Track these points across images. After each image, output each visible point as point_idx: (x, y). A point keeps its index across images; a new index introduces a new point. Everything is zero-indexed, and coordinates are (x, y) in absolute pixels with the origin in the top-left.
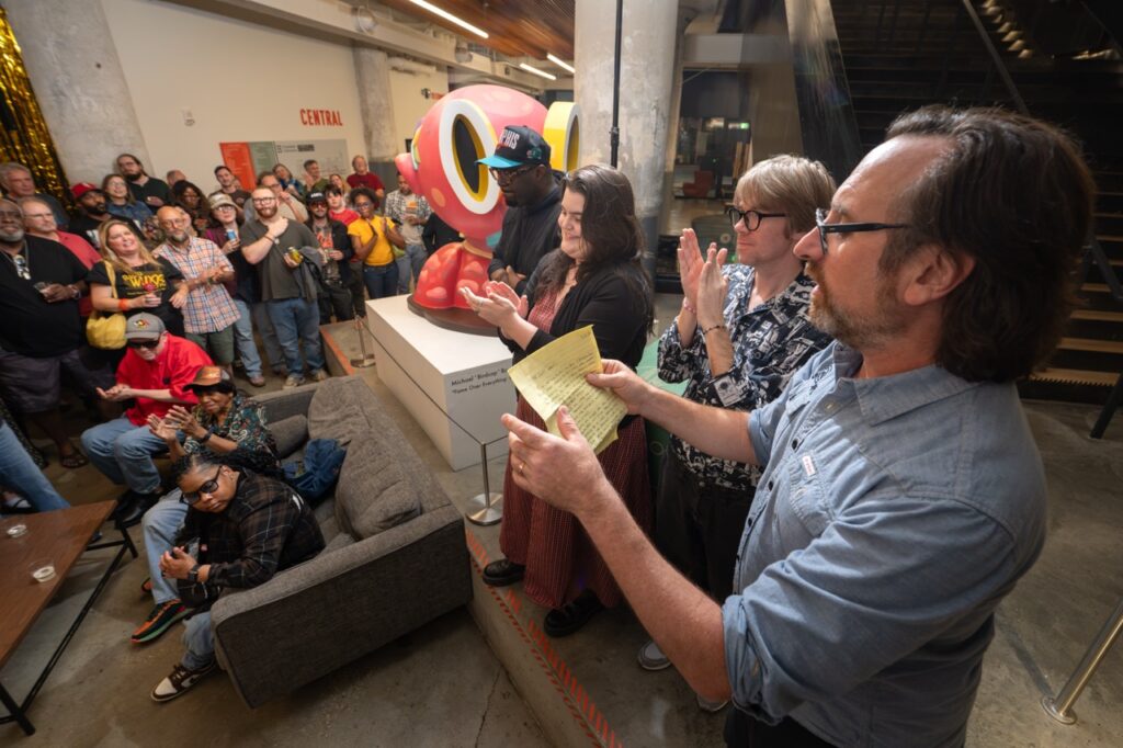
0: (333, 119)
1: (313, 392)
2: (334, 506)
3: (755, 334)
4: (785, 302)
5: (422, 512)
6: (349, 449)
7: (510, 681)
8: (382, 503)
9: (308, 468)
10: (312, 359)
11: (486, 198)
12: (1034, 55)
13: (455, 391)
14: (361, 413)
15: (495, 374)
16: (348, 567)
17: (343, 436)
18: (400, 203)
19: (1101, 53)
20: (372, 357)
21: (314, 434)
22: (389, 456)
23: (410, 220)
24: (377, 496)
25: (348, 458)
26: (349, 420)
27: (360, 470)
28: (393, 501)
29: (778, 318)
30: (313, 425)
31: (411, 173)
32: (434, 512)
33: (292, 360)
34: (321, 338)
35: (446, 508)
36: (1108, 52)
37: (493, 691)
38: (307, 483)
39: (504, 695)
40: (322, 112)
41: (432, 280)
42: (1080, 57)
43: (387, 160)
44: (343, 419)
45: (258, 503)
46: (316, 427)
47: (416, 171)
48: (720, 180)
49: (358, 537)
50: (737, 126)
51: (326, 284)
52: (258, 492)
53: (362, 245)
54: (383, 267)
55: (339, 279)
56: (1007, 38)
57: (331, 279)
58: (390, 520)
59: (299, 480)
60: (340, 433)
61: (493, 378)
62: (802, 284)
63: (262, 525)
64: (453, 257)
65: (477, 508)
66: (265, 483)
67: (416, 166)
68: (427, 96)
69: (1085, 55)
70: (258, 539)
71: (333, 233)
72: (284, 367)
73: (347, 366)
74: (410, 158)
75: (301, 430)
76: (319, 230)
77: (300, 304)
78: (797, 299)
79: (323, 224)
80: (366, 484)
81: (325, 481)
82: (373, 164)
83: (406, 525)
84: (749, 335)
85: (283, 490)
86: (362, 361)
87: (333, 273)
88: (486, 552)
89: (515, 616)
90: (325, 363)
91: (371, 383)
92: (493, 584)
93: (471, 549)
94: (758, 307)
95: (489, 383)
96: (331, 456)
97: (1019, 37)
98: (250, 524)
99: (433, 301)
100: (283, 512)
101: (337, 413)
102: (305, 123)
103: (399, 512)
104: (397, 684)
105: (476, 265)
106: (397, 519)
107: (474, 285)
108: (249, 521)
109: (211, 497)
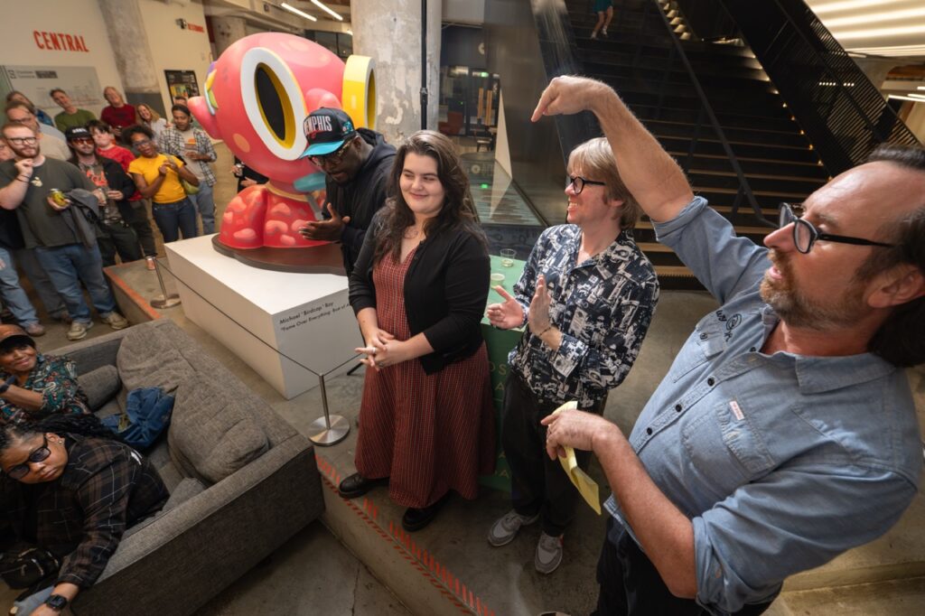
0: (76, 44)
1: (119, 340)
2: (168, 451)
3: (584, 286)
4: (607, 259)
5: (271, 446)
6: (179, 396)
7: (370, 573)
8: (228, 443)
9: (133, 419)
10: (100, 302)
11: (294, 145)
12: (691, 37)
13: (284, 329)
14: (180, 357)
15: (319, 309)
16: (207, 512)
17: (167, 382)
18: (177, 139)
19: (732, 41)
20: (176, 296)
21: (131, 383)
22: (224, 397)
23: (191, 156)
24: (220, 438)
25: (177, 403)
26: (169, 365)
27: (195, 415)
28: (241, 440)
29: (602, 272)
30: (126, 374)
31: (207, 117)
32: (283, 444)
33: (75, 305)
34: (108, 280)
35: (295, 439)
36: (737, 40)
37: (356, 586)
38: (135, 434)
39: (367, 587)
40: (61, 35)
41: (239, 222)
42: (720, 42)
43: (146, 91)
44: (162, 366)
45: (97, 465)
46: (132, 377)
47: (213, 116)
48: (468, 121)
49: (208, 482)
50: (478, 74)
51: (104, 224)
52: (93, 454)
53: (147, 183)
54: (173, 204)
55: (119, 219)
56: (673, 22)
57: (110, 219)
58: (240, 459)
59: (126, 433)
60: (162, 380)
61: (318, 313)
62: (621, 244)
63: (107, 489)
64: (258, 199)
65: (318, 430)
66: (99, 444)
67: (213, 111)
68: (183, 27)
69: (723, 41)
70: (104, 503)
71: (105, 171)
72: (66, 313)
73: (148, 309)
74: (204, 101)
75: (113, 382)
76: (87, 168)
77: (76, 250)
78: (617, 257)
79: (92, 161)
80: (206, 427)
81: (155, 429)
82: (130, 94)
83: (259, 461)
84: (580, 287)
85: (121, 449)
86: (163, 302)
87: (113, 214)
88: (338, 470)
89: (375, 521)
90: (116, 306)
91: (180, 323)
92: (347, 497)
93: (321, 469)
94: (586, 262)
95: (315, 318)
96: (158, 404)
97: (682, 23)
98: (91, 489)
99: (242, 242)
100: (125, 469)
101: (154, 359)
102: (41, 47)
103: (250, 450)
104: (265, 602)
105: (283, 207)
106: (248, 457)
107: (283, 226)
108: (88, 487)
109: (43, 465)
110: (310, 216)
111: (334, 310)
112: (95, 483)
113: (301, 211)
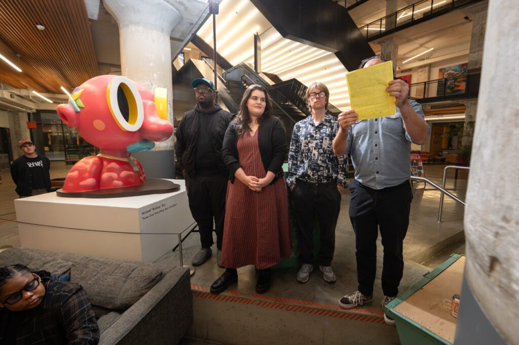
5: (164, 274)
6: (74, 273)
8: (135, 279)
11: (136, 123)
13: (143, 218)
15: (159, 207)
24: (125, 281)
27: (96, 277)
29: (326, 124)
31: (73, 114)
32: (170, 273)
35: (177, 268)
41: (85, 175)
47: (78, 112)
52: (65, 285)
61: (158, 210)
64: (97, 161)
67: (78, 110)
78: (329, 118)
80: (109, 280)
83: (163, 281)
88: (202, 286)
89: (241, 297)
95: (157, 213)
99: (85, 187)
105: (114, 165)
106: (157, 278)
107: (115, 175)
108: (69, 303)
109: (32, 294)
110: (131, 169)
111: (166, 209)
112: (73, 300)
113: (125, 166)
